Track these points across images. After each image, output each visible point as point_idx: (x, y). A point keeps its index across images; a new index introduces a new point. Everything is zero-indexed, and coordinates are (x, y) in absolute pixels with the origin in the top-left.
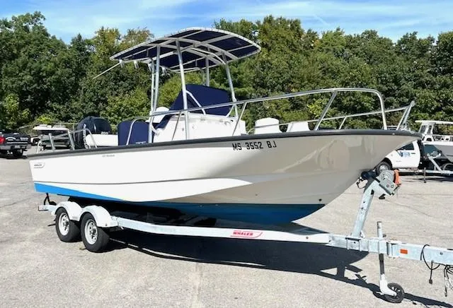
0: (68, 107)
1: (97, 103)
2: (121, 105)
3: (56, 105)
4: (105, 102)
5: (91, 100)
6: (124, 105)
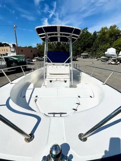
0: (90, 49)
1: (96, 48)
2: (102, 48)
3: (87, 49)
5: (95, 47)
6: (103, 48)
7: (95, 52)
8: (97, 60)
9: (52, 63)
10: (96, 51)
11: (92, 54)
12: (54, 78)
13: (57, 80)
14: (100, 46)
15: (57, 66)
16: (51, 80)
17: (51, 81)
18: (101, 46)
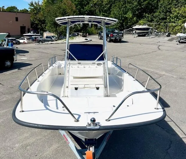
0: (152, 16)
1: (166, 13)
2: (178, 13)
3: (147, 15)
4: (170, 12)
5: (163, 12)
6: (180, 13)
7: (165, 23)
8: (170, 40)
9: (77, 61)
10: (166, 19)
11: (157, 26)
12: (80, 83)
13: (86, 86)
14: (174, 9)
15: (85, 66)
16: (76, 86)
17: (76, 89)
18: (177, 9)
